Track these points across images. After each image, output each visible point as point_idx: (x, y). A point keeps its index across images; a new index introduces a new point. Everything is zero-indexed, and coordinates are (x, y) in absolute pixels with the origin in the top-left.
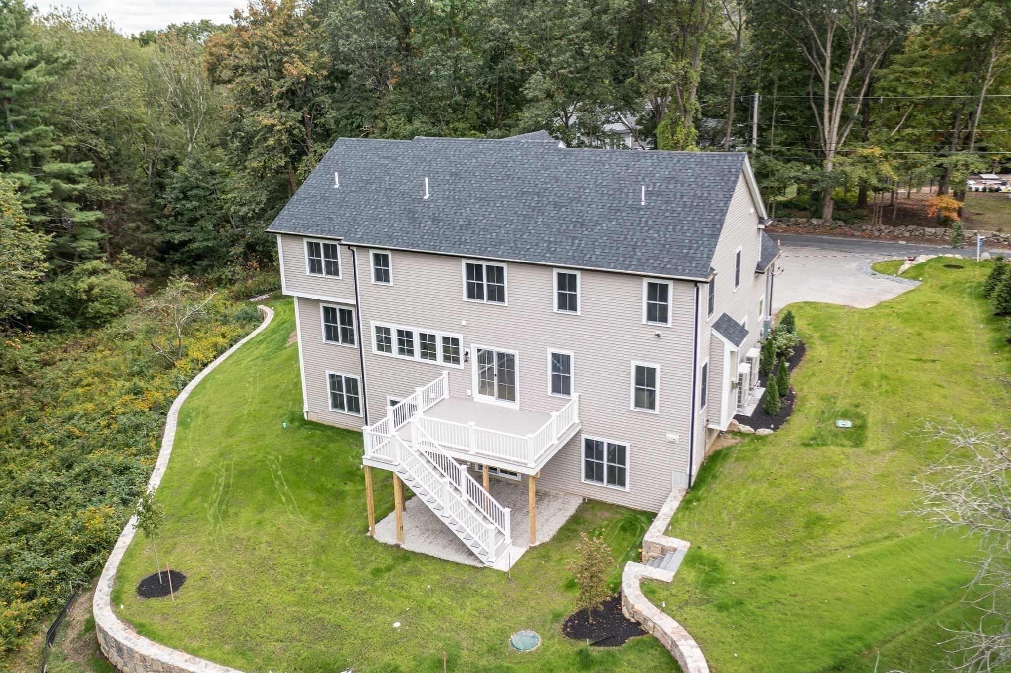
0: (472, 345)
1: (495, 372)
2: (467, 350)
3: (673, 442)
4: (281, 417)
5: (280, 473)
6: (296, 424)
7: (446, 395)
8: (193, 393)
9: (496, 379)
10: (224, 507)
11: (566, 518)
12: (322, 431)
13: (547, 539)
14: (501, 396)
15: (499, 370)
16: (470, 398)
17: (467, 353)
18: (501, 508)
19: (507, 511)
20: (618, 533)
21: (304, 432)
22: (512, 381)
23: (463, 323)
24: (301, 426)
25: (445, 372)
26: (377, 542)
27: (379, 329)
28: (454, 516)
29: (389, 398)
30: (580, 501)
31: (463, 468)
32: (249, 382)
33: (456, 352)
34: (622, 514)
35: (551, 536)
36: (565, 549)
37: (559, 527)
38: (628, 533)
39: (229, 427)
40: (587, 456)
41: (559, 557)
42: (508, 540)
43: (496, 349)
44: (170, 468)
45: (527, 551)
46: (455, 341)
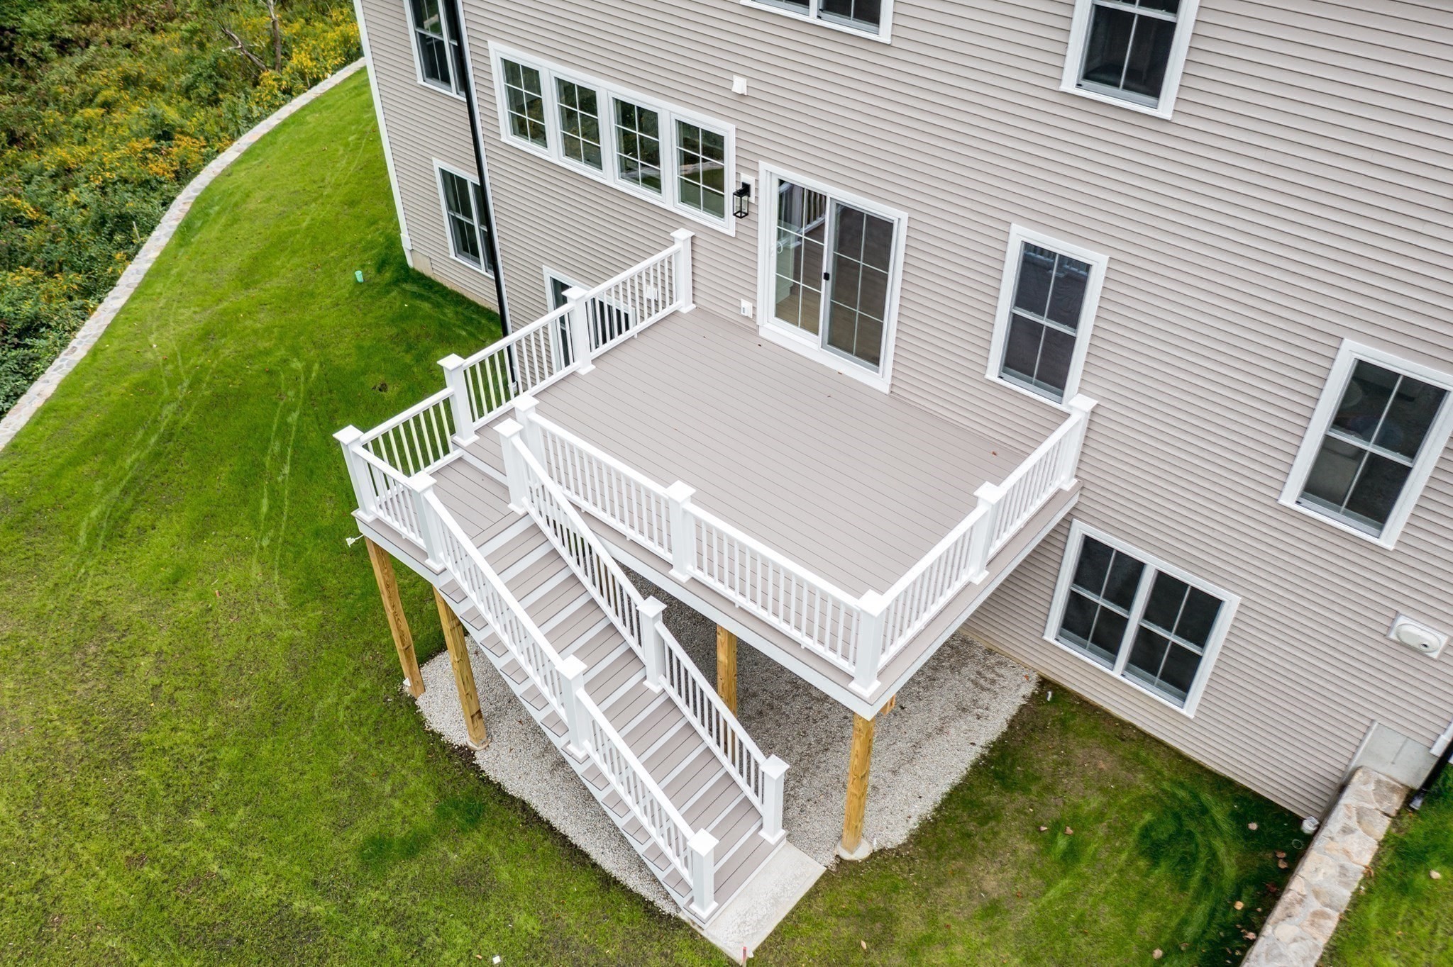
0: (764, 166)
1: (827, 265)
2: (747, 178)
3: (1420, 651)
4: (365, 250)
5: (293, 418)
6: (388, 275)
7: (683, 303)
8: (249, 153)
9: (825, 288)
10: (129, 502)
11: (971, 755)
12: (437, 305)
13: (897, 836)
14: (837, 340)
15: (839, 263)
16: (749, 327)
17: (745, 190)
18: (757, 754)
19: (774, 768)
20: (1130, 862)
21: (396, 301)
22: (876, 302)
23: (739, 85)
24: (396, 282)
25: (682, 235)
26: (420, 721)
27: (512, 70)
28: (597, 758)
29: (549, 272)
30: (1028, 689)
31: (651, 608)
32: (347, 145)
33: (715, 177)
34: (1155, 777)
35: (914, 824)
36: (945, 893)
37: (944, 787)
38: (1161, 871)
39: (256, 259)
40: (1078, 579)
41: (922, 930)
42: (773, 833)
43: (836, 193)
44: (94, 352)
45: (827, 877)
46: (714, 146)
